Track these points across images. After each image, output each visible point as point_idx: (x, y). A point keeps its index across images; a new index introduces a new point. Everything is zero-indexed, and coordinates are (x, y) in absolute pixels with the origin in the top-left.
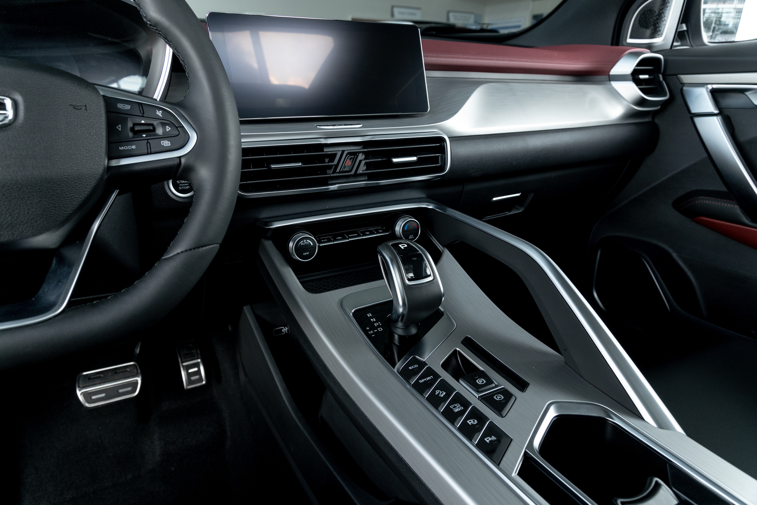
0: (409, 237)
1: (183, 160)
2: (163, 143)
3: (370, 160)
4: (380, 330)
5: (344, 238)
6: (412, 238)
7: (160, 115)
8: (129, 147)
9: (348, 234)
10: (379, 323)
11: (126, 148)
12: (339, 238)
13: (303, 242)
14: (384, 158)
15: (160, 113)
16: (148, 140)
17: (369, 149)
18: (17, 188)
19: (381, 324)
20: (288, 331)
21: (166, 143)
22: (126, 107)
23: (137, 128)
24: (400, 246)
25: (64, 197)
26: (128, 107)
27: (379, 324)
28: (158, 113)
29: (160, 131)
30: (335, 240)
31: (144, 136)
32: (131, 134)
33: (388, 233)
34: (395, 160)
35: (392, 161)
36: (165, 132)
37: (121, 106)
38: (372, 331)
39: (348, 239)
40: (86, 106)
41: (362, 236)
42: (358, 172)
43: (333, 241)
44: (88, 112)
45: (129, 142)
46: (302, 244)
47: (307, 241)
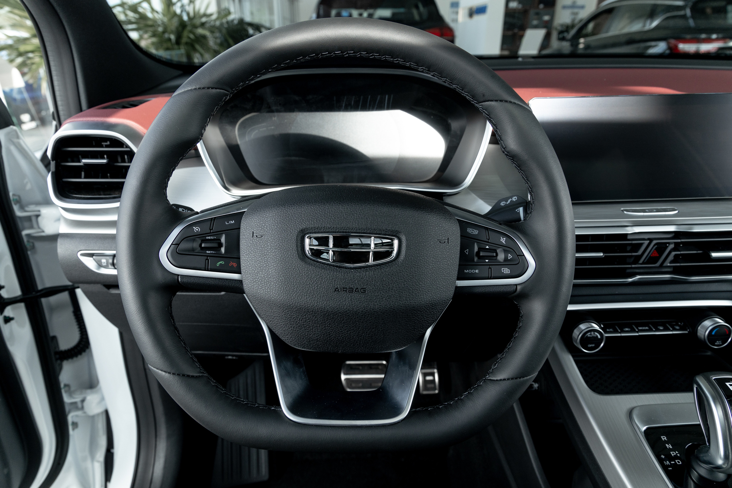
0: (716, 342)
1: (519, 288)
2: (503, 270)
3: (682, 252)
4: (678, 464)
5: (633, 331)
6: (719, 344)
7: (504, 242)
8: (473, 271)
9: (638, 325)
10: (677, 452)
11: (470, 271)
12: (627, 329)
13: (591, 334)
14: (700, 251)
15: (504, 240)
16: (490, 265)
17: (683, 239)
18: (393, 314)
19: (679, 455)
20: (538, 387)
21: (506, 271)
22: (475, 232)
23: (482, 254)
24: (728, 384)
25: (422, 321)
26: (476, 232)
27: (677, 454)
28: (502, 240)
29: (501, 257)
30: (622, 331)
31: (487, 261)
32: (476, 259)
33: (686, 332)
34: (714, 255)
35: (710, 256)
36: (506, 259)
37: (470, 231)
38: (668, 462)
39: (637, 332)
40: (448, 239)
41: (654, 331)
42: (665, 265)
43: (620, 333)
44: (449, 244)
45: (475, 266)
46: (589, 336)
47: (594, 334)
